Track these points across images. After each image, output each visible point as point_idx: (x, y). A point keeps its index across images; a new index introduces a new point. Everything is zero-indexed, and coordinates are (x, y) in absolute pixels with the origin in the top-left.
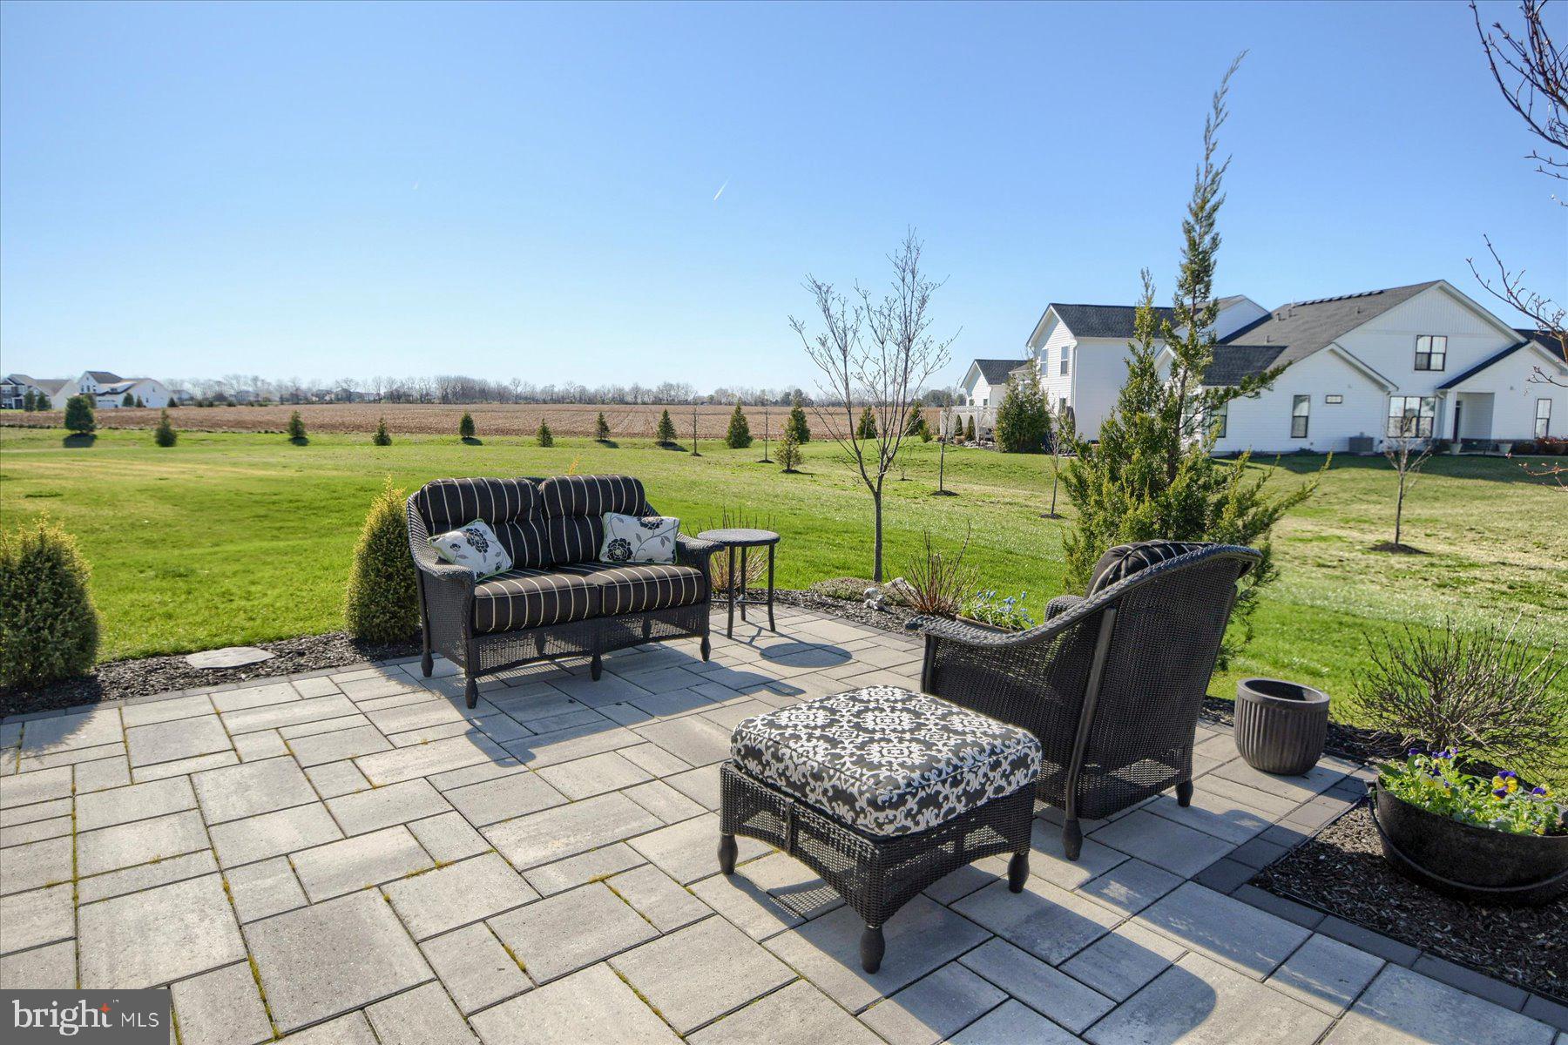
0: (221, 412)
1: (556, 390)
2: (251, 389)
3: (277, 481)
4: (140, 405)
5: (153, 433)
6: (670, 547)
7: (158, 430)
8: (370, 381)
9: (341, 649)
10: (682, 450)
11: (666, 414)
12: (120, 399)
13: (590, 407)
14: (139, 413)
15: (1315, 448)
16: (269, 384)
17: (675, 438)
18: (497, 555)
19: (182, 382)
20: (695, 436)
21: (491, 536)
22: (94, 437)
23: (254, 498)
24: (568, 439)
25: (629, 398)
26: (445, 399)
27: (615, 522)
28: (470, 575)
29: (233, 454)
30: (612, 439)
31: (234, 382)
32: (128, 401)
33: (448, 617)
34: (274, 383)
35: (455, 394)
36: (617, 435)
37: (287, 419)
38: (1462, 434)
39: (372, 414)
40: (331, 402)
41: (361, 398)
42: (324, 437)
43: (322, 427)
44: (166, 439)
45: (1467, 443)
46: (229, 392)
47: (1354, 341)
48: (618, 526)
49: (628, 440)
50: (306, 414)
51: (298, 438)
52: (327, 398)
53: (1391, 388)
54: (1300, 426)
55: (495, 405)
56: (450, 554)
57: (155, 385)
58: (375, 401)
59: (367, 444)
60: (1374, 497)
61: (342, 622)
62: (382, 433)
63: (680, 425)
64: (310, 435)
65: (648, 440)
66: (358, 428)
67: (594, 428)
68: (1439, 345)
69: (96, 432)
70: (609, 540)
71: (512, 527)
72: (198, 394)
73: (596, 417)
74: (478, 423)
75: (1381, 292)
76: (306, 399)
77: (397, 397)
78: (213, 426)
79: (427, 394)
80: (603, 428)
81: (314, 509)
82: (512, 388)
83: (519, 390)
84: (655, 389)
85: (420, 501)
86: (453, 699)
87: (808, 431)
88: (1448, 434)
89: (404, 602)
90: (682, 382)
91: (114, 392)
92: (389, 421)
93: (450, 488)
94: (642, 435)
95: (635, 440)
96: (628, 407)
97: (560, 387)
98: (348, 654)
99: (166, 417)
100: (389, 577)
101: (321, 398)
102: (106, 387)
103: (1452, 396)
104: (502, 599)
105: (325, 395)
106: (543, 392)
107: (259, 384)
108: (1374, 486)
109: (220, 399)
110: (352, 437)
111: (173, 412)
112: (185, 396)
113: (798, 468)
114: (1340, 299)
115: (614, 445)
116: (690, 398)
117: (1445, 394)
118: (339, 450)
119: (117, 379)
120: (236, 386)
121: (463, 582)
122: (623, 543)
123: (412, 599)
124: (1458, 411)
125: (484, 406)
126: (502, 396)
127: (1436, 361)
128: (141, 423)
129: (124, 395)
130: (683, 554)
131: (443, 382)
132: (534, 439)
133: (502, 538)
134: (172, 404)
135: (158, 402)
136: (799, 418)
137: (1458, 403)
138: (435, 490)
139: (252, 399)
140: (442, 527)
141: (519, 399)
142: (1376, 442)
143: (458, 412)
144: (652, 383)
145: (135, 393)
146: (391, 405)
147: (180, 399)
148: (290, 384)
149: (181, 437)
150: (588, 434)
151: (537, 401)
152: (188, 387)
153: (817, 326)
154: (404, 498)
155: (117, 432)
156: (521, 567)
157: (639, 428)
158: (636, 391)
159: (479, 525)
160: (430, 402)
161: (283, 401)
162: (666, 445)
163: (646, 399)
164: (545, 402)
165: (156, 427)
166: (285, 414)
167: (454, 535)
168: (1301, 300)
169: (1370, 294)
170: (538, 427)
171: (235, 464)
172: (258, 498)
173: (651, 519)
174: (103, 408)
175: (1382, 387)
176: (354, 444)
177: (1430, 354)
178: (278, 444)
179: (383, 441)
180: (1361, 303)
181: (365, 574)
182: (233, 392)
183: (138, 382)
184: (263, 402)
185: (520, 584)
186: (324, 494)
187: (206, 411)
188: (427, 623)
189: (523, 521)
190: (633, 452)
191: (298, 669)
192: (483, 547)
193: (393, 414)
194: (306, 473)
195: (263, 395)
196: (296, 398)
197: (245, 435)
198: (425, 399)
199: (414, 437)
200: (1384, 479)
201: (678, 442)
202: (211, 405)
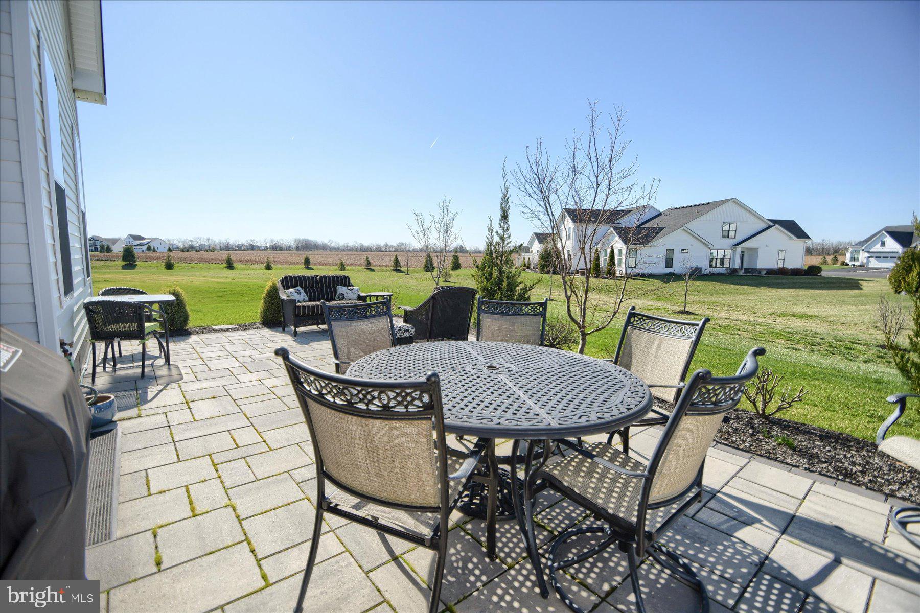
0: (193, 254)
1: (349, 245)
2: (206, 244)
3: (225, 283)
4: (154, 250)
5: (164, 264)
6: (356, 296)
7: (166, 262)
8: (262, 241)
9: (258, 325)
10: (403, 272)
11: (396, 256)
12: (145, 248)
13: (364, 253)
14: (154, 254)
15: (675, 272)
16: (215, 241)
17: (400, 267)
18: (303, 296)
19: (173, 240)
20: (407, 266)
21: (302, 291)
22: (136, 265)
23: (216, 290)
24: (352, 267)
25: (383, 249)
26: (298, 249)
27: (340, 288)
28: (295, 300)
29: (202, 273)
30: (372, 268)
31: (198, 240)
32: (149, 249)
33: (289, 312)
34: (217, 241)
35: (302, 246)
36: (375, 266)
37: (225, 257)
38: (745, 266)
39: (263, 256)
40: (244, 250)
41: (258, 248)
42: (242, 266)
43: (241, 261)
44: (169, 266)
45: (747, 270)
46: (196, 244)
47: (693, 225)
48: (341, 289)
49: (380, 268)
50: (234, 255)
51: (230, 266)
52: (242, 248)
53: (710, 246)
54: (669, 263)
55: (321, 252)
56: (290, 295)
57: (161, 242)
58: (265, 250)
59: (261, 269)
60: (695, 293)
61: (258, 319)
62: (268, 264)
63: (402, 261)
64: (235, 265)
65: (388, 268)
66: (257, 262)
67: (364, 262)
68: (733, 227)
69: (137, 263)
70: (338, 293)
71: (309, 290)
72: (181, 245)
73: (365, 258)
74: (312, 260)
75: (708, 203)
76: (232, 248)
77: (275, 248)
78: (190, 260)
79: (289, 247)
80: (368, 263)
81: (241, 294)
82: (329, 244)
83: (332, 245)
84: (395, 245)
85: (282, 281)
86: (291, 335)
87: (460, 264)
88: (737, 266)
89: (278, 312)
90: (408, 242)
91: (142, 245)
92: (272, 259)
93: (291, 277)
94: (386, 266)
95: (383, 268)
96: (382, 253)
97: (351, 244)
98: (260, 326)
99: (169, 256)
100: (273, 304)
101: (240, 248)
102: (138, 242)
103: (739, 249)
104: (304, 307)
105: (241, 247)
106: (343, 246)
107: (210, 241)
108: (697, 288)
109: (191, 248)
110: (255, 266)
111: (171, 254)
112: (175, 247)
113: (450, 280)
114: (691, 206)
115: (373, 270)
116: (411, 249)
117: (736, 248)
118: (249, 272)
119: (143, 239)
120: (199, 242)
121: (293, 302)
122: (342, 294)
123: (279, 311)
124: (743, 256)
125: (316, 252)
126: (324, 248)
127: (732, 234)
128: (157, 259)
129: (147, 245)
130: (360, 298)
131: (297, 241)
132: (337, 267)
133: (306, 292)
134: (170, 250)
135: (163, 249)
136: (456, 259)
137: (742, 252)
138: (286, 278)
139: (207, 248)
140: (288, 288)
141: (332, 249)
142: (703, 270)
143: (304, 254)
144: (394, 242)
145: (152, 245)
146: (273, 252)
147: (173, 248)
148: (225, 241)
149: (176, 265)
150: (361, 265)
151: (341, 250)
152: (176, 242)
153: (416, 227)
154: (278, 282)
155: (146, 263)
156: (310, 300)
157: (386, 263)
158: (386, 246)
159: (299, 288)
160: (290, 250)
161: (221, 249)
162: (397, 270)
163: (391, 250)
164: (344, 251)
165: (164, 261)
166: (224, 255)
167: (291, 290)
168: (675, 207)
169: (704, 204)
170: (339, 262)
171: (204, 277)
172: (218, 289)
173: (351, 288)
174: (137, 251)
175: (707, 245)
176: (256, 269)
177: (729, 231)
178: (220, 269)
179: (268, 267)
180: (699, 208)
181: (265, 303)
182: (197, 245)
183: (153, 240)
184: (211, 249)
185: (309, 304)
186: (245, 288)
187: (186, 254)
188: (284, 319)
189: (312, 287)
190: (382, 274)
191: (246, 329)
192: (299, 294)
193: (273, 256)
194: (236, 280)
195: (212, 246)
196: (227, 248)
197: (206, 265)
198: (288, 249)
199: (283, 266)
200: (702, 285)
201: (402, 269)
202: (188, 251)
